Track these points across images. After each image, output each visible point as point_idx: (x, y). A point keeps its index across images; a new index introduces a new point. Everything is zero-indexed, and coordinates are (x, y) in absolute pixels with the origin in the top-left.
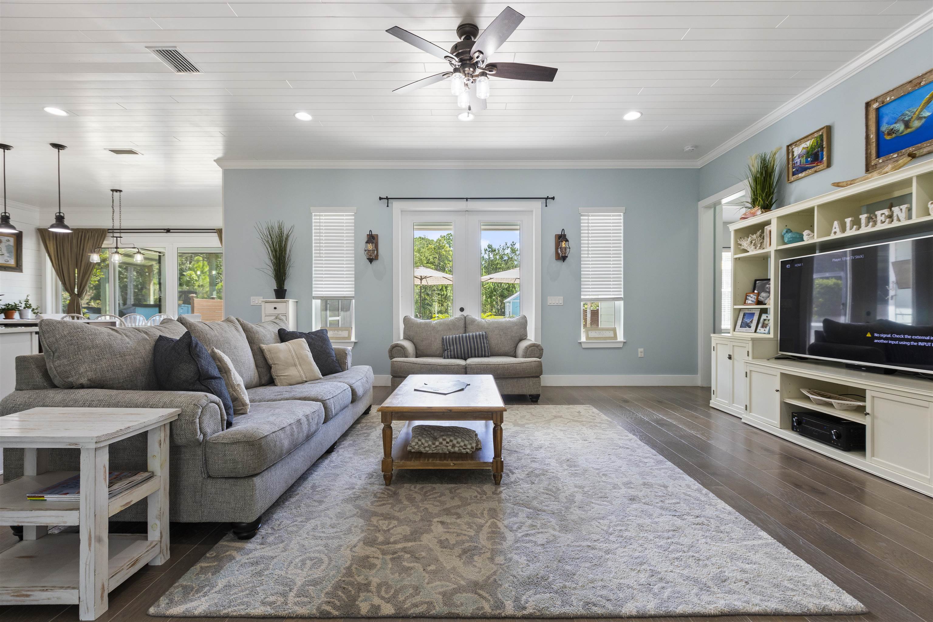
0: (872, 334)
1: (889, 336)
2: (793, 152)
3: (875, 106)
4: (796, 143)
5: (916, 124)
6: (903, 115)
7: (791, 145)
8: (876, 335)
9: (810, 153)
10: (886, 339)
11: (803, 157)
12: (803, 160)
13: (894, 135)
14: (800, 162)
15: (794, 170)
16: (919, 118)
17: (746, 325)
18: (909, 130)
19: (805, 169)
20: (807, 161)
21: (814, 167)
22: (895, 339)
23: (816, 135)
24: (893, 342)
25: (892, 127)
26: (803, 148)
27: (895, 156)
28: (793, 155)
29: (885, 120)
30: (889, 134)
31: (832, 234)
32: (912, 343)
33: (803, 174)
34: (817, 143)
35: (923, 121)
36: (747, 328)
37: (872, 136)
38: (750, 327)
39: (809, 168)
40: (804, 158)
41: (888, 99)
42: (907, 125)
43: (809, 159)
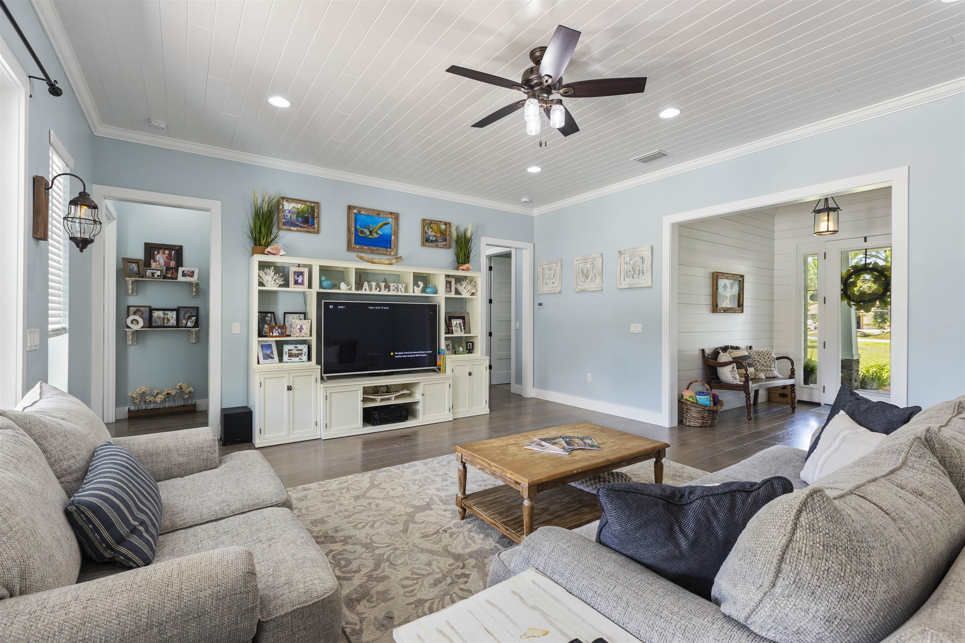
0: (394, 353)
1: (403, 353)
2: (283, 205)
3: (355, 211)
4: (289, 200)
5: (375, 236)
6: (368, 226)
7: (283, 198)
8: (396, 353)
9: (301, 214)
10: (401, 355)
11: (293, 214)
12: (294, 217)
13: (363, 235)
14: (291, 217)
15: (284, 220)
16: (377, 233)
17: (268, 357)
18: (371, 237)
19: (296, 225)
20: (297, 219)
21: (305, 227)
22: (406, 355)
23: (308, 204)
24: (404, 356)
25: (363, 229)
26: (294, 207)
27: (366, 248)
28: (283, 208)
29: (359, 223)
30: (361, 233)
31: (363, 290)
32: (413, 356)
33: (295, 229)
34: (308, 210)
35: (379, 235)
36: (270, 360)
37: (352, 229)
38: (273, 358)
39: (300, 227)
40: (295, 216)
41: (363, 212)
42: (371, 232)
43: (300, 219)
